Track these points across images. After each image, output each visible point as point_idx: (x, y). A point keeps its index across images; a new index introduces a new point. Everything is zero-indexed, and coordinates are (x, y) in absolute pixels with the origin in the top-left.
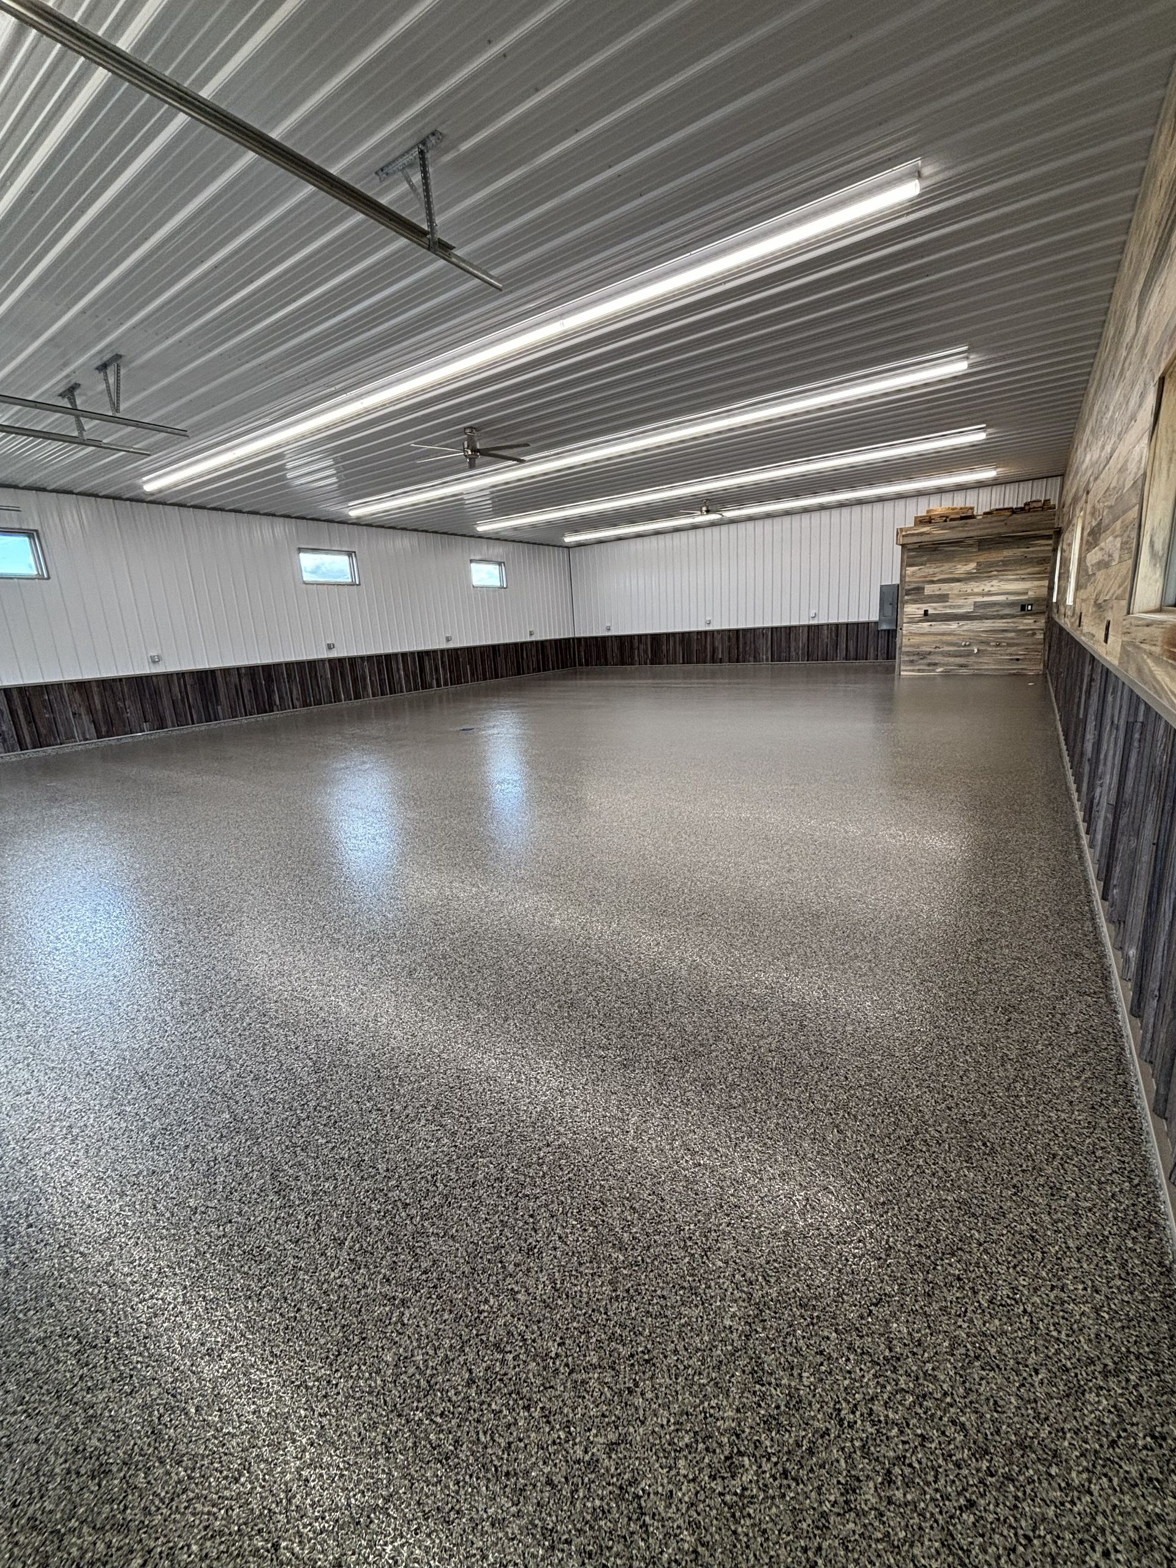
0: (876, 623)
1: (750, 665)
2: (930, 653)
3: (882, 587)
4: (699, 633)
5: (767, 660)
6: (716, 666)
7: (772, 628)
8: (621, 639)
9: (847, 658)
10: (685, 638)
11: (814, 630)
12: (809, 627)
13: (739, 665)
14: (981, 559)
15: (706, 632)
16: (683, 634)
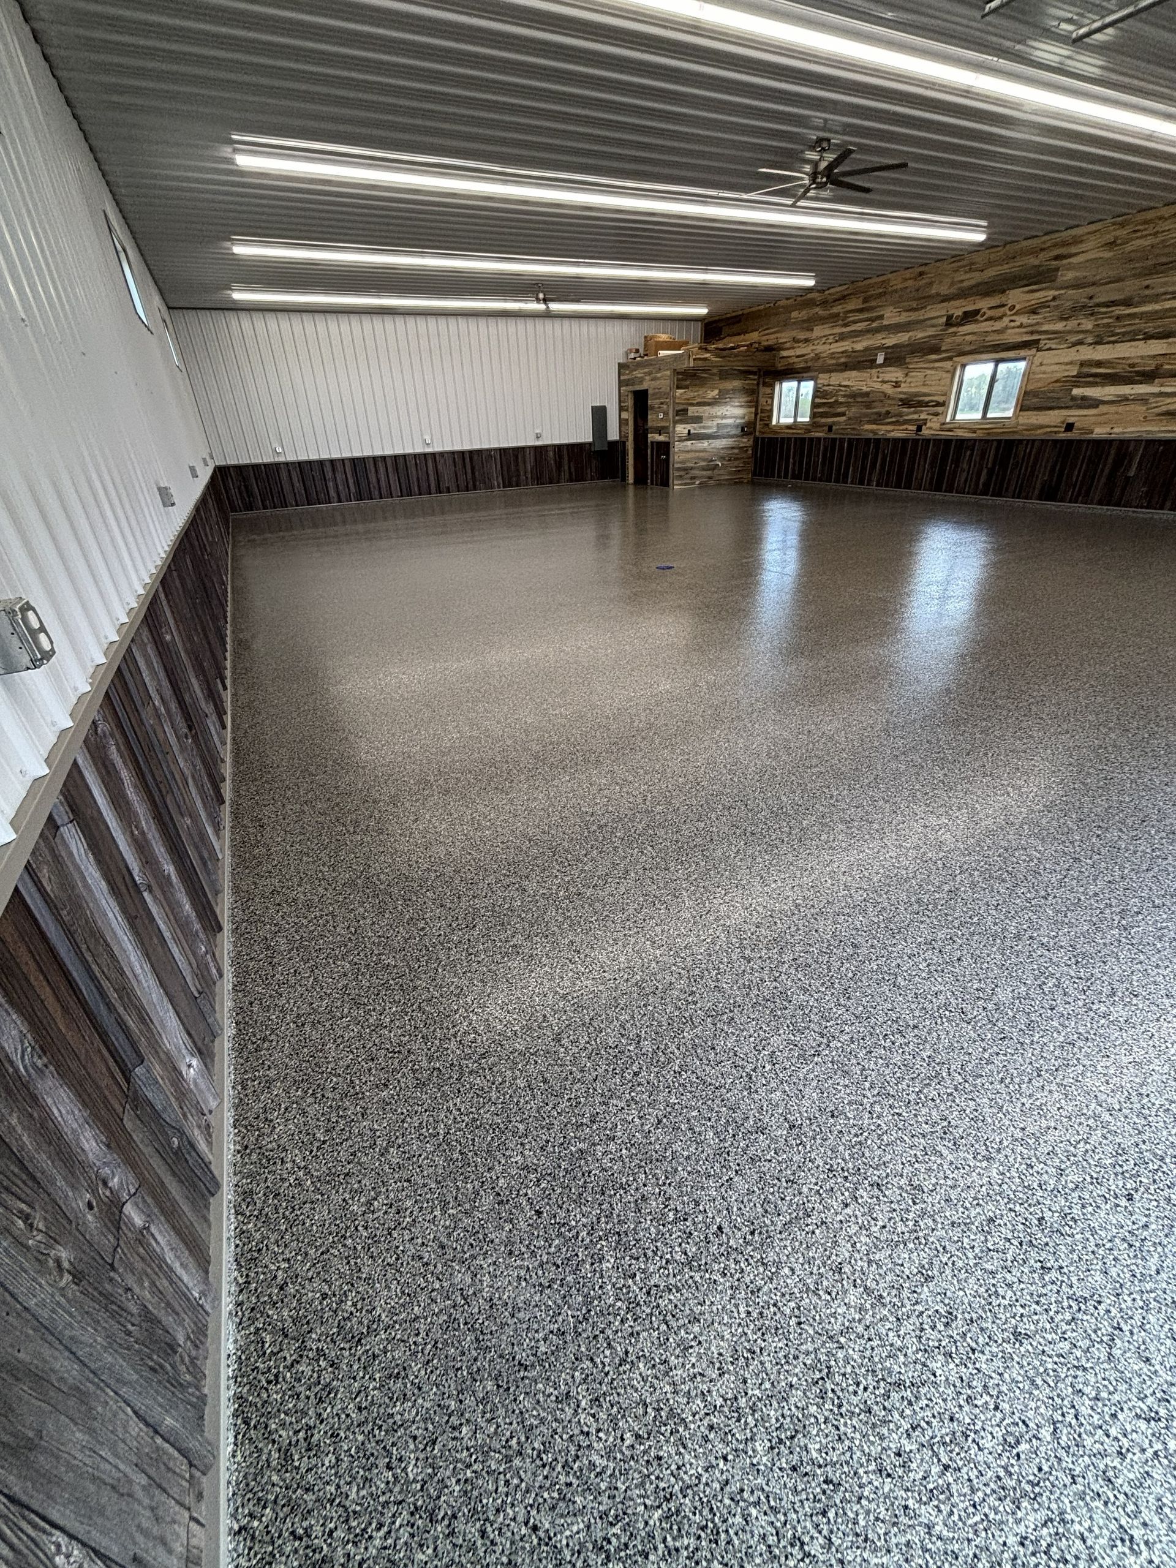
0: (590, 444)
1: (482, 492)
2: (692, 468)
3: (593, 408)
4: (416, 456)
5: (499, 487)
6: (445, 496)
7: (500, 449)
8: (302, 467)
9: (571, 480)
10: (399, 462)
11: (540, 451)
12: (536, 448)
13: (471, 494)
14: (721, 386)
15: (425, 455)
16: (395, 457)
